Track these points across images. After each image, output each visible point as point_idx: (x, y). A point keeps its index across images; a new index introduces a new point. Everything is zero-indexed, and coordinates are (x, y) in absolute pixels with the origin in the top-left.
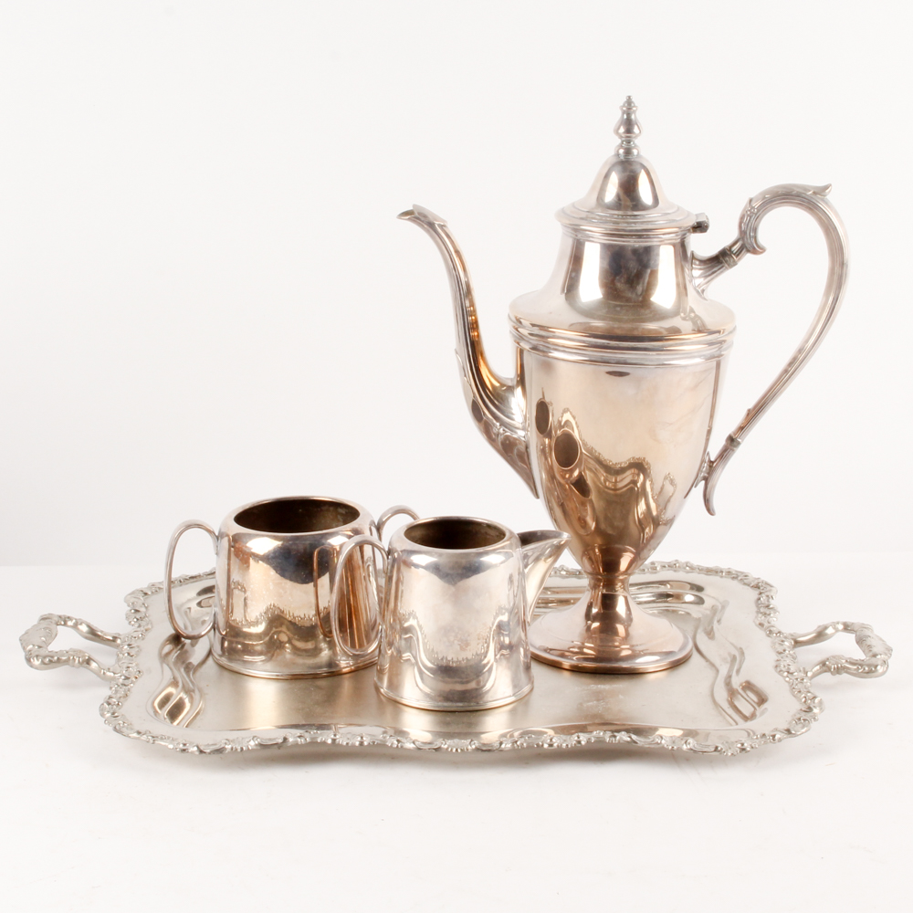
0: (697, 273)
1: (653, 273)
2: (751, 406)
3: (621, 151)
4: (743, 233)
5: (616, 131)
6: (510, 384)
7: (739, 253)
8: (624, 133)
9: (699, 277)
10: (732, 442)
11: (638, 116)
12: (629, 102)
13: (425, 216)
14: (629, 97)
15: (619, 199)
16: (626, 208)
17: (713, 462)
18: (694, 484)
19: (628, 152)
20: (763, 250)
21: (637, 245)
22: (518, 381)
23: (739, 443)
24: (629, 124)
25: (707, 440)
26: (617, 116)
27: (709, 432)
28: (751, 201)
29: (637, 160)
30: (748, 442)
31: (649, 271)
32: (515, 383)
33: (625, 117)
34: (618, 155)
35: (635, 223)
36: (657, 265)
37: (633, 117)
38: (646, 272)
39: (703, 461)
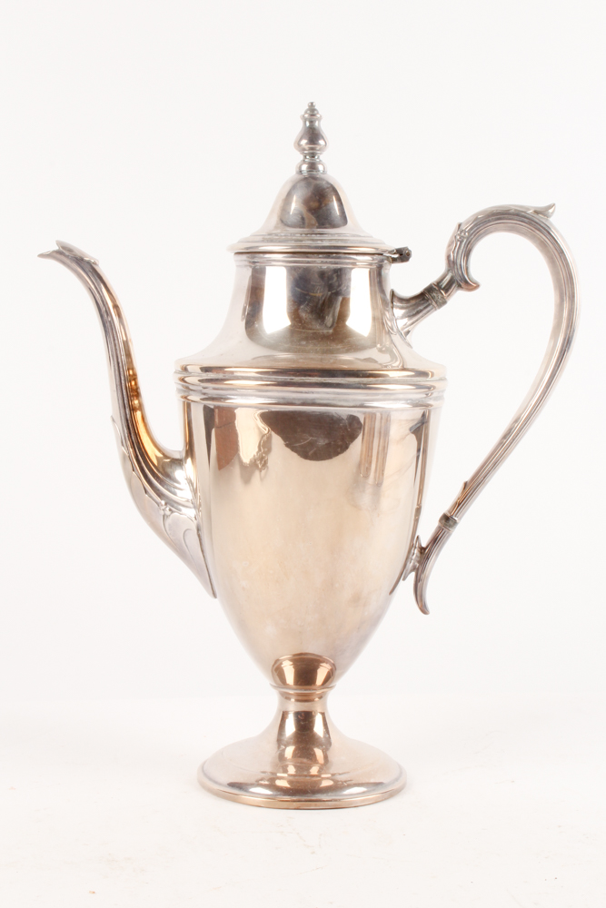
0: (398, 312)
1: (345, 302)
2: (467, 478)
3: (305, 167)
4: (451, 264)
5: (298, 144)
6: (177, 456)
7: (447, 289)
8: (307, 144)
9: (403, 317)
10: (448, 521)
11: (323, 126)
12: (312, 111)
13: (70, 250)
14: (312, 103)
15: (303, 219)
16: (311, 226)
17: (425, 549)
18: (402, 575)
19: (312, 166)
20: (478, 286)
21: (325, 267)
22: (187, 452)
23: (455, 522)
24: (313, 135)
25: (416, 521)
26: (298, 127)
27: (418, 511)
28: (460, 225)
29: (322, 176)
30: (465, 522)
31: (340, 298)
32: (184, 455)
33: (308, 124)
34: (300, 172)
35: (321, 240)
36: (349, 293)
37: (317, 124)
38: (336, 300)
39: (412, 546)
